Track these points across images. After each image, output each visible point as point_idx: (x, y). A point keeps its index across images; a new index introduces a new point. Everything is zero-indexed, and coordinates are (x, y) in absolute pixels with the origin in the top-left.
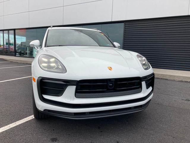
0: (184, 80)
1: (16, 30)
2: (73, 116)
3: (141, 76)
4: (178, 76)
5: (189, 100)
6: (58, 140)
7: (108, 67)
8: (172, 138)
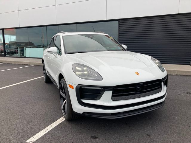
0: (179, 74)
1: (4, 30)
2: (110, 116)
3: (161, 78)
4: (173, 71)
5: (190, 93)
6: (98, 137)
7: (136, 73)
8: (188, 127)
